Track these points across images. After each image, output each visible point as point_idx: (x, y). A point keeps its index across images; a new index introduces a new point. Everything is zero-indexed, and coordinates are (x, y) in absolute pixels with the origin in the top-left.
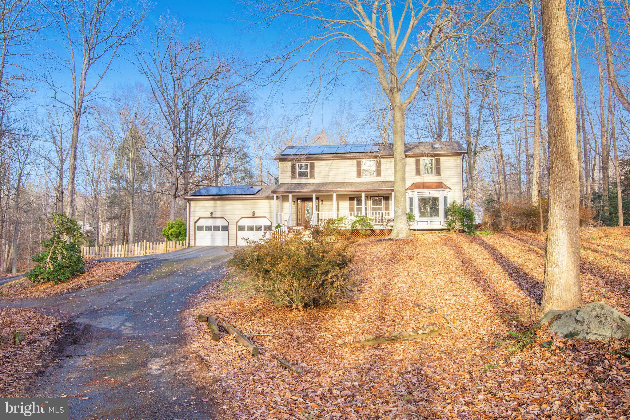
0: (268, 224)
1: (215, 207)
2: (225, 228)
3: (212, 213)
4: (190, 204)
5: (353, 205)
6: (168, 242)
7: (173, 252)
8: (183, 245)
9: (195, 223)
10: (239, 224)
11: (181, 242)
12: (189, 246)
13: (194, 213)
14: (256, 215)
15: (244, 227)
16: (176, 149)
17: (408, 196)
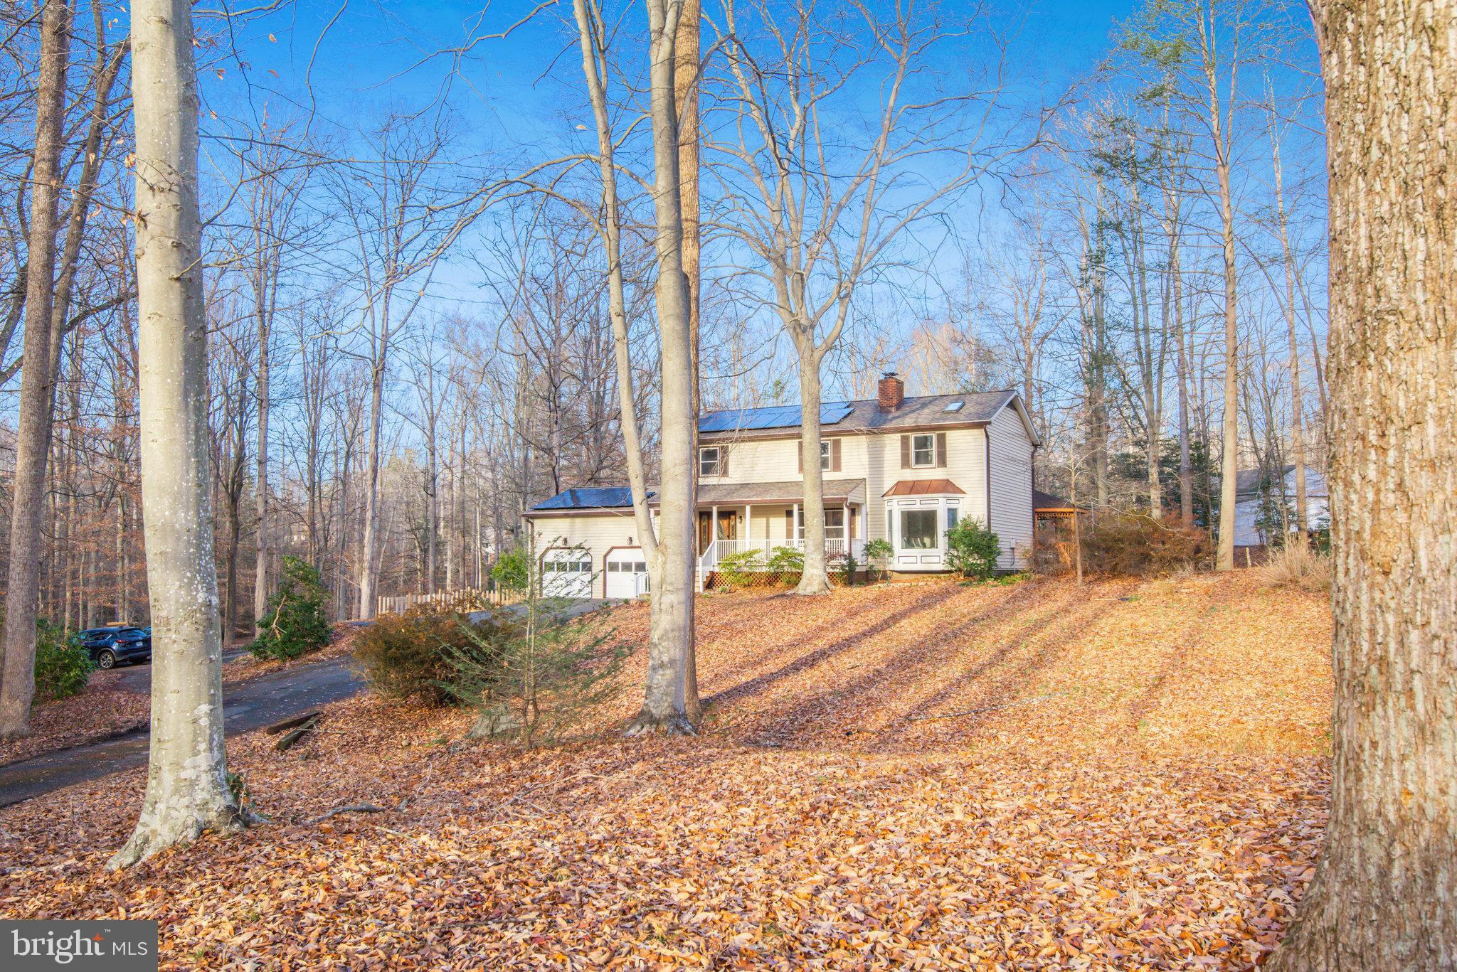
1: (571, 529)
2: (587, 567)
3: (566, 540)
4: (532, 524)
5: (792, 525)
9: (541, 557)
10: (609, 559)
12: (532, 596)
13: (539, 539)
14: (634, 544)
15: (617, 564)
17: (885, 508)
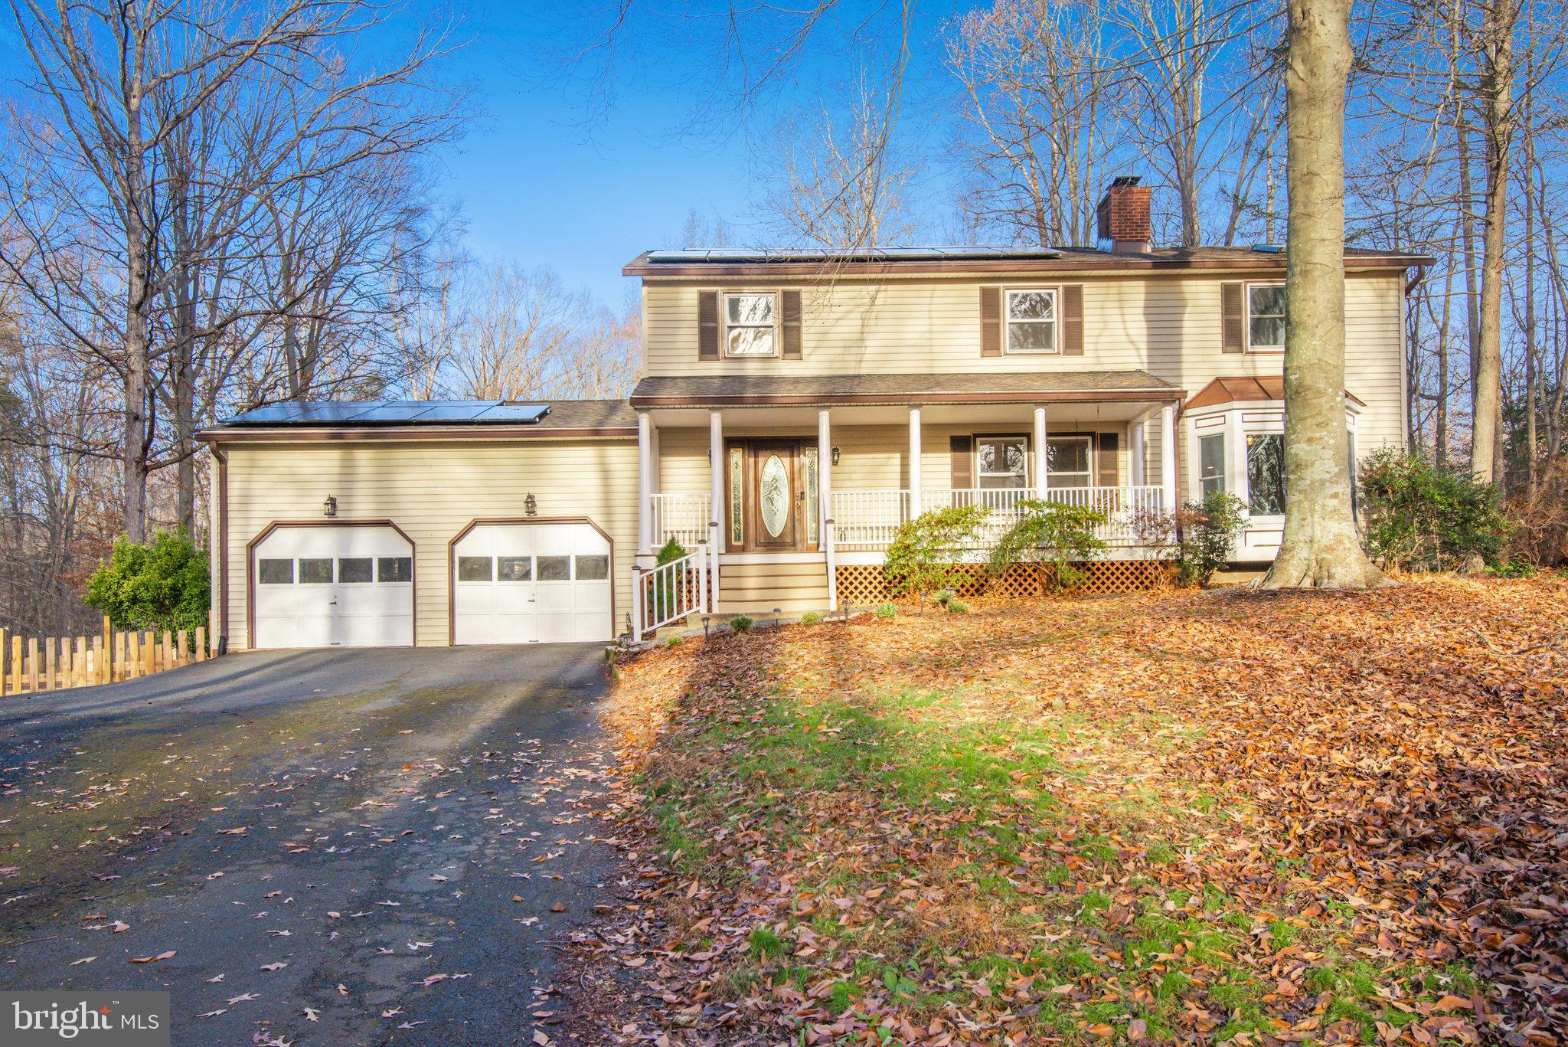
0: (600, 548)
1: (347, 475)
2: (397, 570)
3: (332, 502)
4: (222, 461)
5: (968, 469)
6: (120, 637)
7: (144, 680)
8: (193, 650)
9: (252, 546)
10: (463, 550)
11: (182, 635)
12: (223, 650)
13: (246, 500)
14: (541, 513)
15: (488, 562)
16: (138, 284)
17: (1195, 429)
